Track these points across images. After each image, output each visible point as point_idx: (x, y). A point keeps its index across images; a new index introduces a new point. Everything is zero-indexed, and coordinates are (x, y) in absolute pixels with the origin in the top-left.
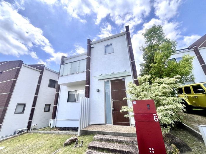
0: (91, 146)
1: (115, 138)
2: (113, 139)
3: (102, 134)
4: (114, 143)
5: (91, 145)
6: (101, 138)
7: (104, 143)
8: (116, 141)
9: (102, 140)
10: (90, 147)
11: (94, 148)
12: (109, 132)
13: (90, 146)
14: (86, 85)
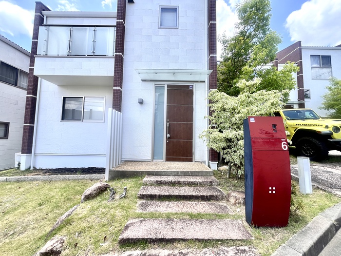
9: (160, 184)
10: (142, 197)
14: (115, 86)
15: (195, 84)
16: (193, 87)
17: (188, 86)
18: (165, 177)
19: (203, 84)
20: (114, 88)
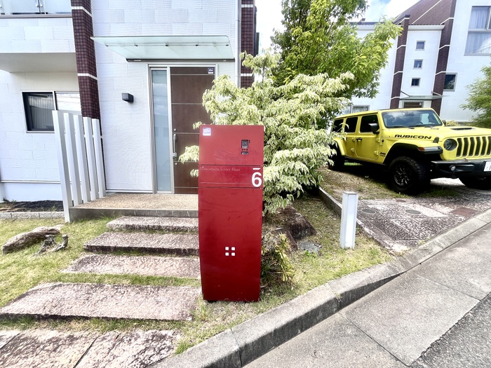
0: (94, 246)
1: (166, 223)
2: (160, 227)
3: (137, 215)
4: (163, 234)
5: (92, 245)
6: (127, 226)
7: (133, 235)
8: (169, 230)
9: (131, 229)
10: (90, 249)
11: (105, 250)
12: (155, 211)
13: (91, 247)
14: (80, 71)
15: (216, 65)
16: (214, 71)
17: (205, 70)
18: (145, 218)
19: (232, 63)
20: (79, 75)
